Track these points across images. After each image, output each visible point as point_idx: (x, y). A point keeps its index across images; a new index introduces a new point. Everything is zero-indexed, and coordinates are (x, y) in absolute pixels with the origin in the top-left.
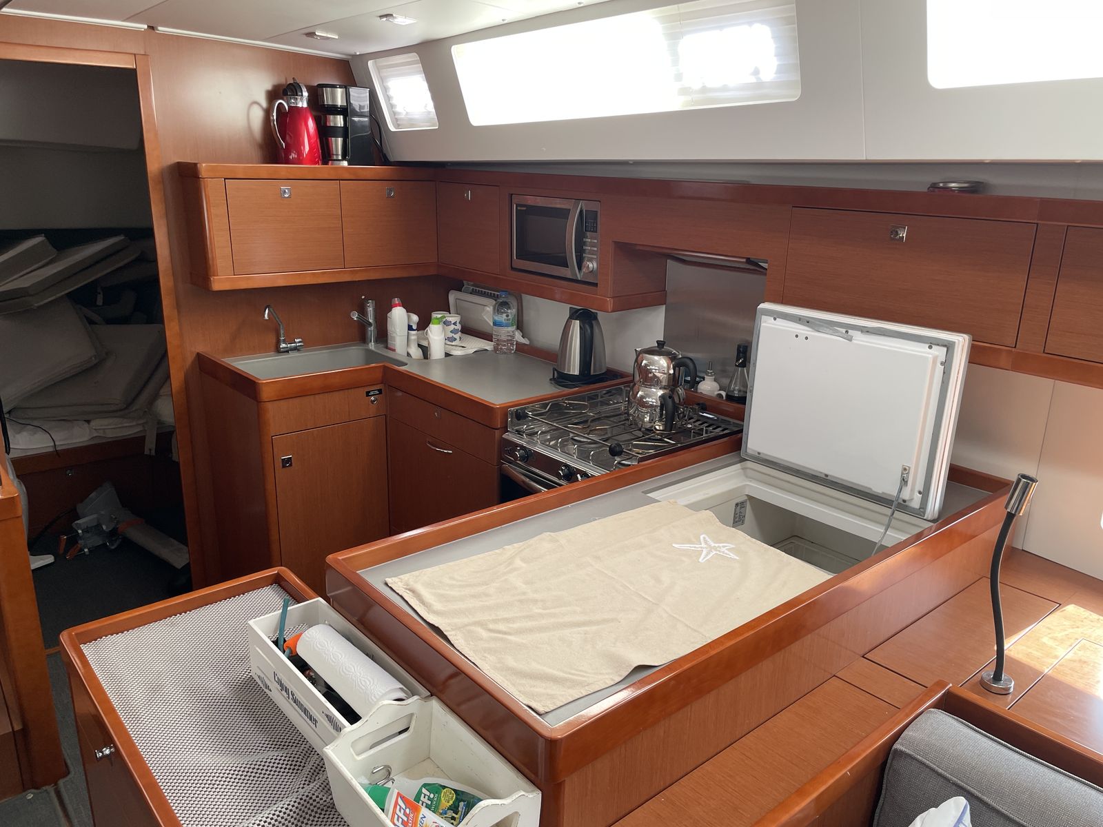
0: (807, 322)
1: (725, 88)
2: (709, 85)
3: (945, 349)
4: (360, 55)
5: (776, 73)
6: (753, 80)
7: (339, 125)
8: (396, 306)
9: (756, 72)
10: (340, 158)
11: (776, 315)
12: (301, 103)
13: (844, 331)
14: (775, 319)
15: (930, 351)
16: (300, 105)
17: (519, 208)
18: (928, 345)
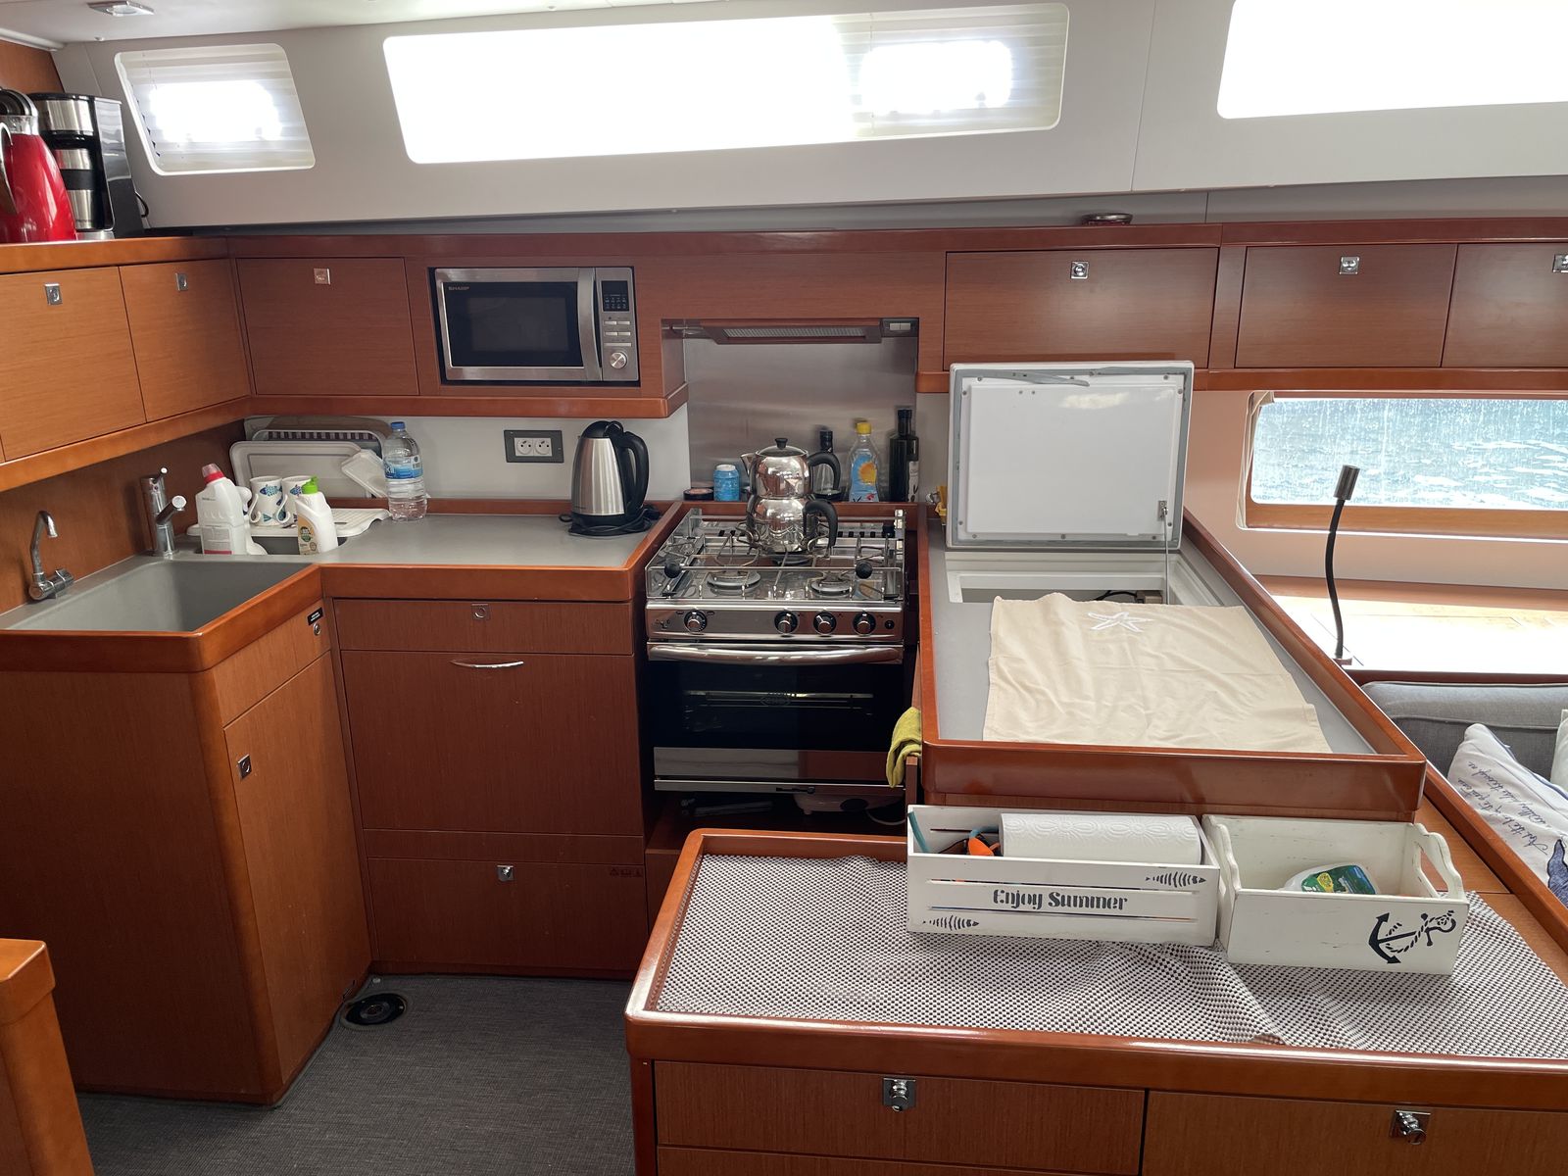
0: (1024, 376)
1: (936, 115)
2: (902, 110)
3: (1182, 377)
4: (104, 42)
5: (1012, 97)
6: (975, 105)
7: (82, 168)
8: (214, 477)
9: (981, 97)
10: (88, 226)
11: (981, 375)
12: (28, 127)
13: (1068, 377)
14: (980, 379)
15: (1166, 381)
16: (27, 131)
17: (450, 288)
18: (1163, 376)
